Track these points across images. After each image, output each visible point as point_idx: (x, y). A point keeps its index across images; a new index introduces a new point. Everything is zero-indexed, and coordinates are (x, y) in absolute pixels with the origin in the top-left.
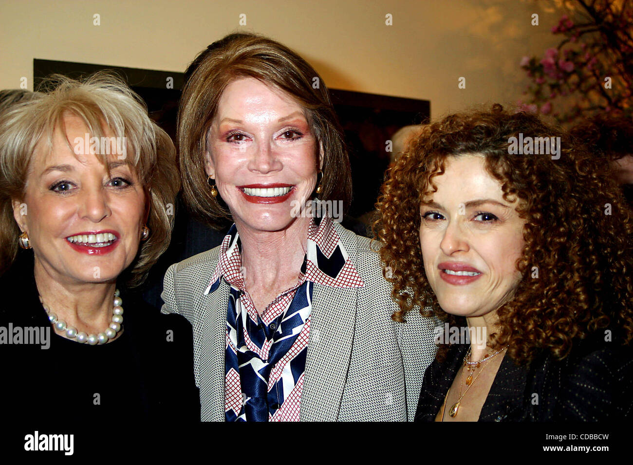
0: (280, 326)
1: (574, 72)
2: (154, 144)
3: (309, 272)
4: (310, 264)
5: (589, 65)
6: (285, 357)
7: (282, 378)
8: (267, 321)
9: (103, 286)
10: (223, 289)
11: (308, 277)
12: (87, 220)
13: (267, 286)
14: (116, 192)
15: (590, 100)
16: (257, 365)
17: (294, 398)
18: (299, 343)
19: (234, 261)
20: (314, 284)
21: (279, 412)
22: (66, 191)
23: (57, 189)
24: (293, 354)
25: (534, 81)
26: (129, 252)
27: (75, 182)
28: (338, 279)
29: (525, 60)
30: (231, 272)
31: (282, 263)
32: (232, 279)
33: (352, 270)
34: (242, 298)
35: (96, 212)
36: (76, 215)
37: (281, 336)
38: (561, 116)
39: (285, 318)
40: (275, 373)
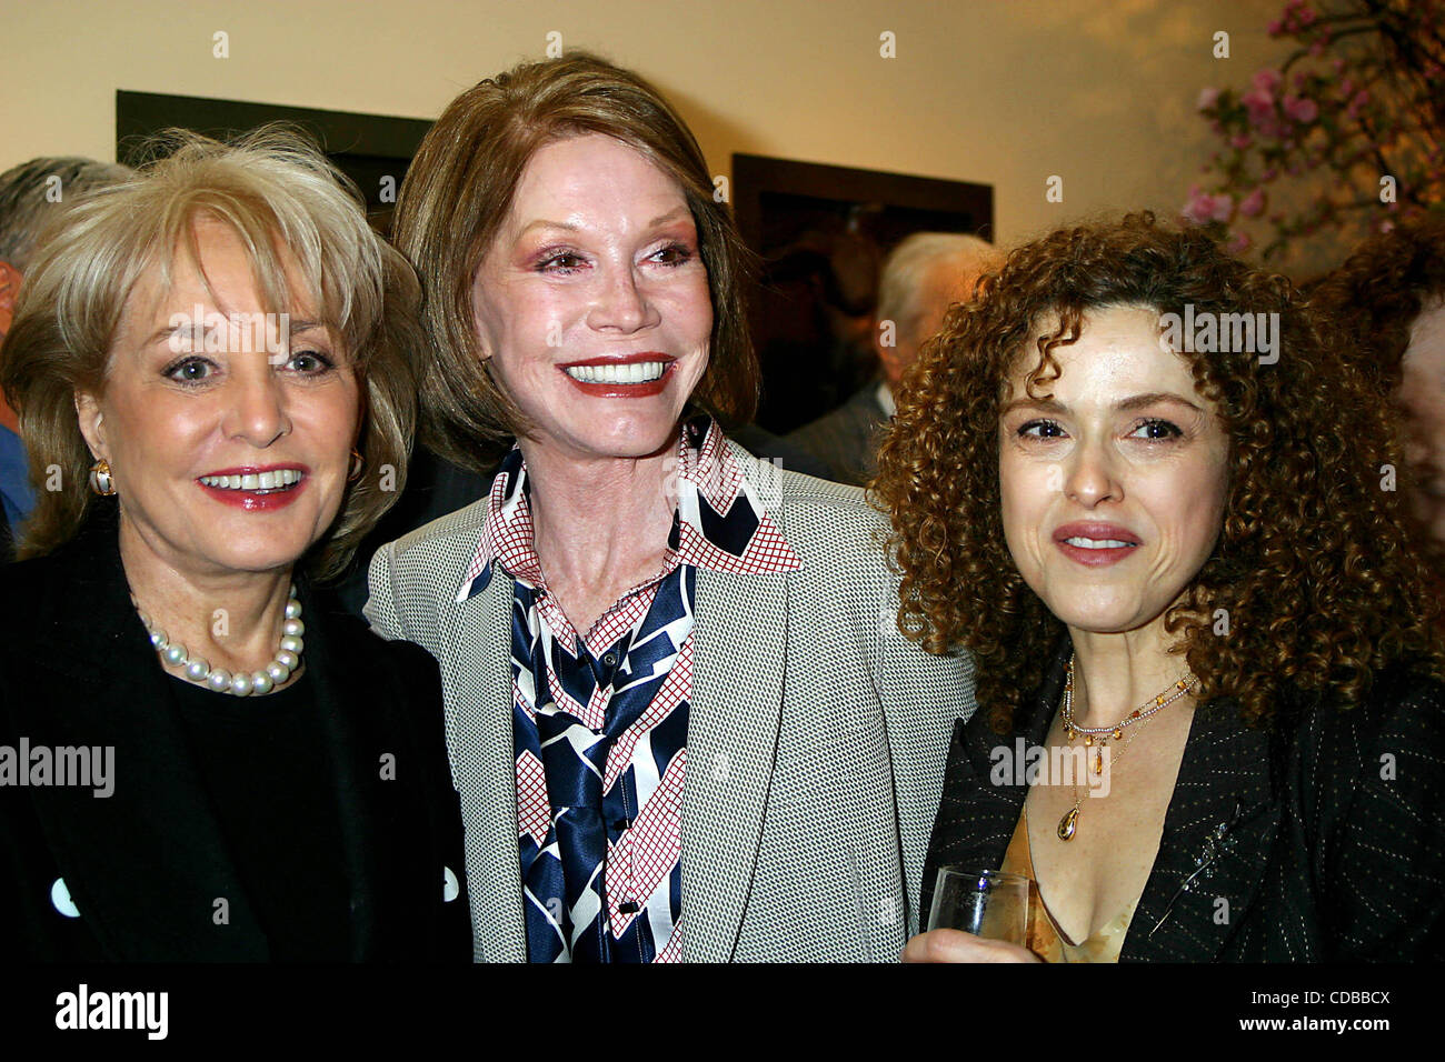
0: (627, 658)
1: (1316, 123)
2: (380, 282)
3: (686, 546)
4: (688, 529)
5: (1352, 108)
6: (639, 722)
7: (632, 765)
8: (597, 649)
9: (267, 579)
10: (500, 587)
11: (684, 557)
12: (243, 443)
13: (592, 580)
14: (301, 383)
15: (1354, 187)
16: (582, 740)
17: (659, 805)
18: (667, 694)
19: (519, 528)
20: (698, 569)
21: (629, 837)
22: (198, 382)
23: (179, 374)
24: (656, 717)
25: (1228, 143)
26: (325, 502)
27: (217, 360)
28: (746, 557)
29: (1207, 96)
30: (515, 552)
31: (623, 529)
32: (518, 565)
33: (774, 538)
34: (539, 605)
35: (261, 426)
36: (219, 432)
37: (630, 679)
38: (1289, 222)
39: (636, 641)
40: (618, 756)
